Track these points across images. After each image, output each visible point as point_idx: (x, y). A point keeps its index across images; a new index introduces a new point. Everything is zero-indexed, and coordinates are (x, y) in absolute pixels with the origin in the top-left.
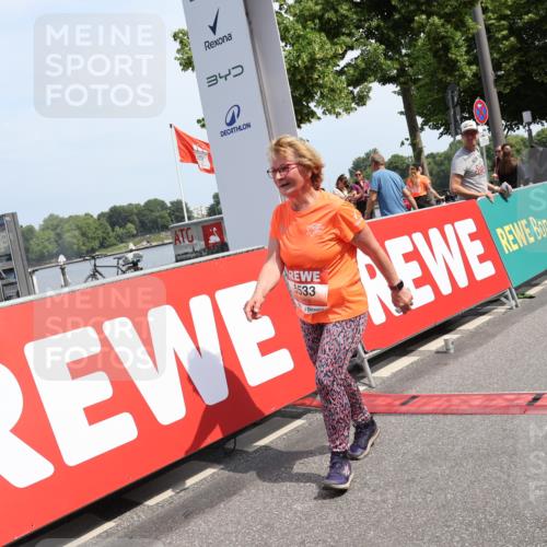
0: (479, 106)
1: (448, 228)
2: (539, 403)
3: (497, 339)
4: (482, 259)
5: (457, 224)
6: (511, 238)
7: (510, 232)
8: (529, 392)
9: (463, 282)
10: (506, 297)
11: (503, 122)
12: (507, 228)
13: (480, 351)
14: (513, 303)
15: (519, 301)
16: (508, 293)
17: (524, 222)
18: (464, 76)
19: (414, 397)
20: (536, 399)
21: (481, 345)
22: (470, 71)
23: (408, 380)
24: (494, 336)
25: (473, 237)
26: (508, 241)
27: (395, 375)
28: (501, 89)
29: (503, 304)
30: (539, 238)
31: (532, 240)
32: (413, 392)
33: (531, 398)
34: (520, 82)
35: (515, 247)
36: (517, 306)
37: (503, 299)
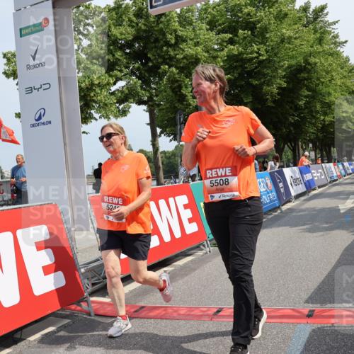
1: (171, 200)
2: (220, 314)
3: (197, 271)
4: (190, 221)
5: (177, 198)
8: (215, 307)
9: (178, 234)
10: (204, 246)
13: (186, 278)
14: (208, 249)
15: (211, 248)
16: (205, 243)
18: (190, 105)
19: (143, 307)
20: (218, 311)
21: (187, 275)
23: (140, 295)
24: (195, 270)
25: (186, 207)
27: (131, 292)
29: (202, 250)
32: (142, 304)
33: (216, 310)
36: (210, 252)
37: (202, 247)
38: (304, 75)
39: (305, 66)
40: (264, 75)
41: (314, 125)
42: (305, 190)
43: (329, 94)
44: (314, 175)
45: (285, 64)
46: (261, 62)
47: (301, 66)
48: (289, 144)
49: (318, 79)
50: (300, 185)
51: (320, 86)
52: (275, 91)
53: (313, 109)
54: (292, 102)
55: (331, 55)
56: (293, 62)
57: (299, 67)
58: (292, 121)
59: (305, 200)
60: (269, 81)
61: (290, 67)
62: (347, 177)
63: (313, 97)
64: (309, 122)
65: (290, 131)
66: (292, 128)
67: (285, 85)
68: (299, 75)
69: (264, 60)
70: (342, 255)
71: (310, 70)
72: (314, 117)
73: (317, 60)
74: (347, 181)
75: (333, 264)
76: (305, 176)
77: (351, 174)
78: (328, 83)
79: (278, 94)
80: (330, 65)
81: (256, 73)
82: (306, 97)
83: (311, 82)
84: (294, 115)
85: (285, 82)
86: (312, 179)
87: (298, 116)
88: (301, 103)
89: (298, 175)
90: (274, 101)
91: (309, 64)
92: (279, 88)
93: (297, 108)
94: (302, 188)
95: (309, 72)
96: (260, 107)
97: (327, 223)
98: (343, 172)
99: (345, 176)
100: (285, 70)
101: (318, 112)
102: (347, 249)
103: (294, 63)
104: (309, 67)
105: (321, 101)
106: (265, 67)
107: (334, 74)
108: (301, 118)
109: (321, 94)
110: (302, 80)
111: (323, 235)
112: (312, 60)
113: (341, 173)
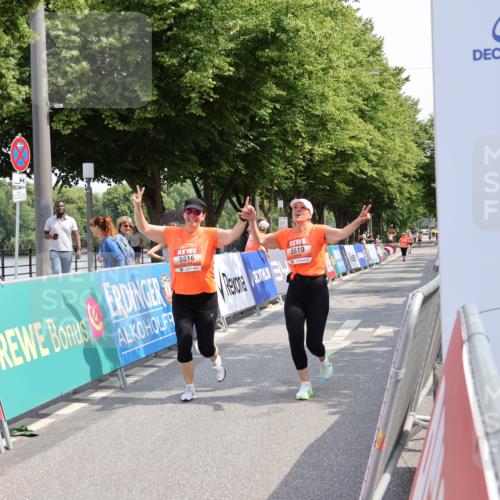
0: (19, 145)
6: (14, 347)
7: (14, 339)
11: (57, 171)
12: (10, 333)
17: (37, 326)
18: (9, 98)
22: (18, 93)
26: (9, 352)
28: (58, 126)
30: (57, 350)
31: (45, 352)
34: (83, 123)
35: (19, 361)
36: (7, 448)
38: (270, 53)
39: (273, 34)
40: (187, 45)
41: (288, 161)
42: (251, 302)
43: (324, 98)
44: (275, 271)
45: (235, 25)
46: (182, 16)
47: (265, 33)
48: (234, 199)
49: (301, 64)
50: (243, 293)
51: (305, 81)
52: (211, 83)
53: (288, 126)
54: (245, 110)
55: (332, 14)
56: (251, 23)
57: (260, 36)
58: (243, 150)
59: (250, 326)
60: (199, 59)
61: (244, 32)
62: (349, 276)
63: (289, 103)
64: (279, 155)
65: (237, 171)
66: (241, 166)
67: (230, 71)
68: (259, 53)
69: (189, 12)
70: (298, 464)
71: (285, 45)
72: (290, 145)
73: (300, 24)
74: (348, 286)
75: (273, 488)
76: (254, 273)
77: (358, 270)
78: (320, 74)
79: (215, 89)
80: (327, 36)
81: (169, 39)
82: (274, 100)
83: (285, 70)
84: (246, 138)
85: (230, 65)
86: (271, 280)
87: (255, 140)
88: (265, 113)
89: (239, 271)
90: (206, 105)
91: (284, 30)
92: (216, 77)
93: (255, 123)
94: (245, 300)
95: (281, 46)
96: (173, 114)
97: (284, 383)
98: (341, 265)
99: (344, 274)
100: (231, 39)
101: (297, 134)
102: (309, 451)
103: (250, 26)
104: (283, 37)
105: (307, 112)
106: (192, 28)
107: (333, 56)
108: (262, 145)
109: (306, 97)
110: (266, 64)
111: (268, 413)
112: (290, 22)
113: (335, 267)
